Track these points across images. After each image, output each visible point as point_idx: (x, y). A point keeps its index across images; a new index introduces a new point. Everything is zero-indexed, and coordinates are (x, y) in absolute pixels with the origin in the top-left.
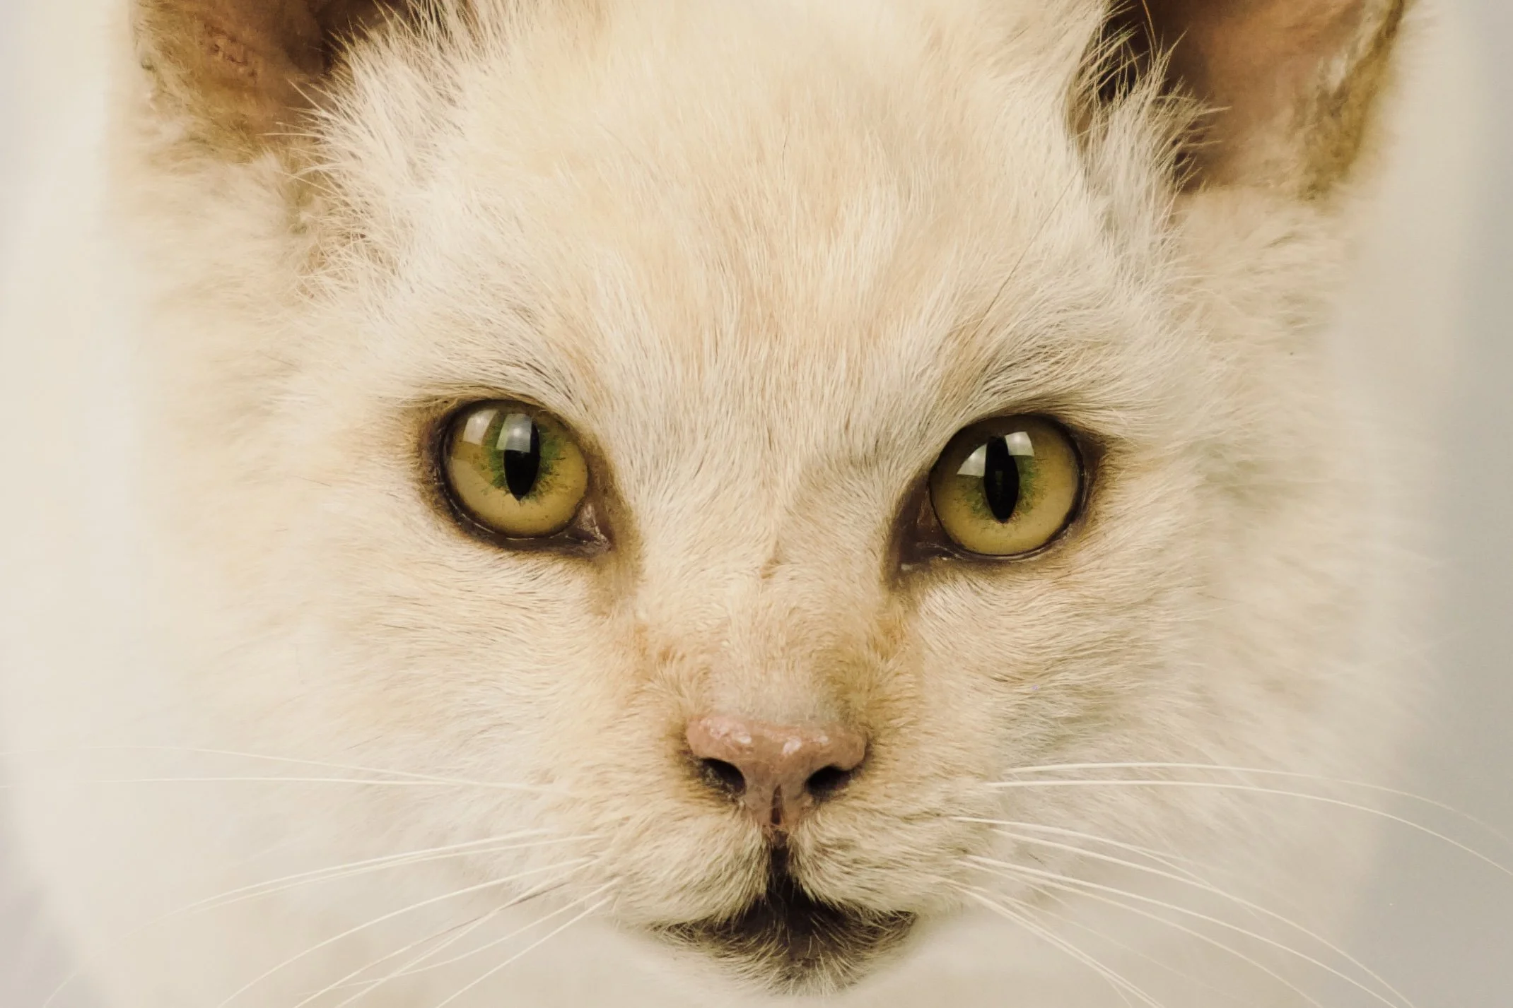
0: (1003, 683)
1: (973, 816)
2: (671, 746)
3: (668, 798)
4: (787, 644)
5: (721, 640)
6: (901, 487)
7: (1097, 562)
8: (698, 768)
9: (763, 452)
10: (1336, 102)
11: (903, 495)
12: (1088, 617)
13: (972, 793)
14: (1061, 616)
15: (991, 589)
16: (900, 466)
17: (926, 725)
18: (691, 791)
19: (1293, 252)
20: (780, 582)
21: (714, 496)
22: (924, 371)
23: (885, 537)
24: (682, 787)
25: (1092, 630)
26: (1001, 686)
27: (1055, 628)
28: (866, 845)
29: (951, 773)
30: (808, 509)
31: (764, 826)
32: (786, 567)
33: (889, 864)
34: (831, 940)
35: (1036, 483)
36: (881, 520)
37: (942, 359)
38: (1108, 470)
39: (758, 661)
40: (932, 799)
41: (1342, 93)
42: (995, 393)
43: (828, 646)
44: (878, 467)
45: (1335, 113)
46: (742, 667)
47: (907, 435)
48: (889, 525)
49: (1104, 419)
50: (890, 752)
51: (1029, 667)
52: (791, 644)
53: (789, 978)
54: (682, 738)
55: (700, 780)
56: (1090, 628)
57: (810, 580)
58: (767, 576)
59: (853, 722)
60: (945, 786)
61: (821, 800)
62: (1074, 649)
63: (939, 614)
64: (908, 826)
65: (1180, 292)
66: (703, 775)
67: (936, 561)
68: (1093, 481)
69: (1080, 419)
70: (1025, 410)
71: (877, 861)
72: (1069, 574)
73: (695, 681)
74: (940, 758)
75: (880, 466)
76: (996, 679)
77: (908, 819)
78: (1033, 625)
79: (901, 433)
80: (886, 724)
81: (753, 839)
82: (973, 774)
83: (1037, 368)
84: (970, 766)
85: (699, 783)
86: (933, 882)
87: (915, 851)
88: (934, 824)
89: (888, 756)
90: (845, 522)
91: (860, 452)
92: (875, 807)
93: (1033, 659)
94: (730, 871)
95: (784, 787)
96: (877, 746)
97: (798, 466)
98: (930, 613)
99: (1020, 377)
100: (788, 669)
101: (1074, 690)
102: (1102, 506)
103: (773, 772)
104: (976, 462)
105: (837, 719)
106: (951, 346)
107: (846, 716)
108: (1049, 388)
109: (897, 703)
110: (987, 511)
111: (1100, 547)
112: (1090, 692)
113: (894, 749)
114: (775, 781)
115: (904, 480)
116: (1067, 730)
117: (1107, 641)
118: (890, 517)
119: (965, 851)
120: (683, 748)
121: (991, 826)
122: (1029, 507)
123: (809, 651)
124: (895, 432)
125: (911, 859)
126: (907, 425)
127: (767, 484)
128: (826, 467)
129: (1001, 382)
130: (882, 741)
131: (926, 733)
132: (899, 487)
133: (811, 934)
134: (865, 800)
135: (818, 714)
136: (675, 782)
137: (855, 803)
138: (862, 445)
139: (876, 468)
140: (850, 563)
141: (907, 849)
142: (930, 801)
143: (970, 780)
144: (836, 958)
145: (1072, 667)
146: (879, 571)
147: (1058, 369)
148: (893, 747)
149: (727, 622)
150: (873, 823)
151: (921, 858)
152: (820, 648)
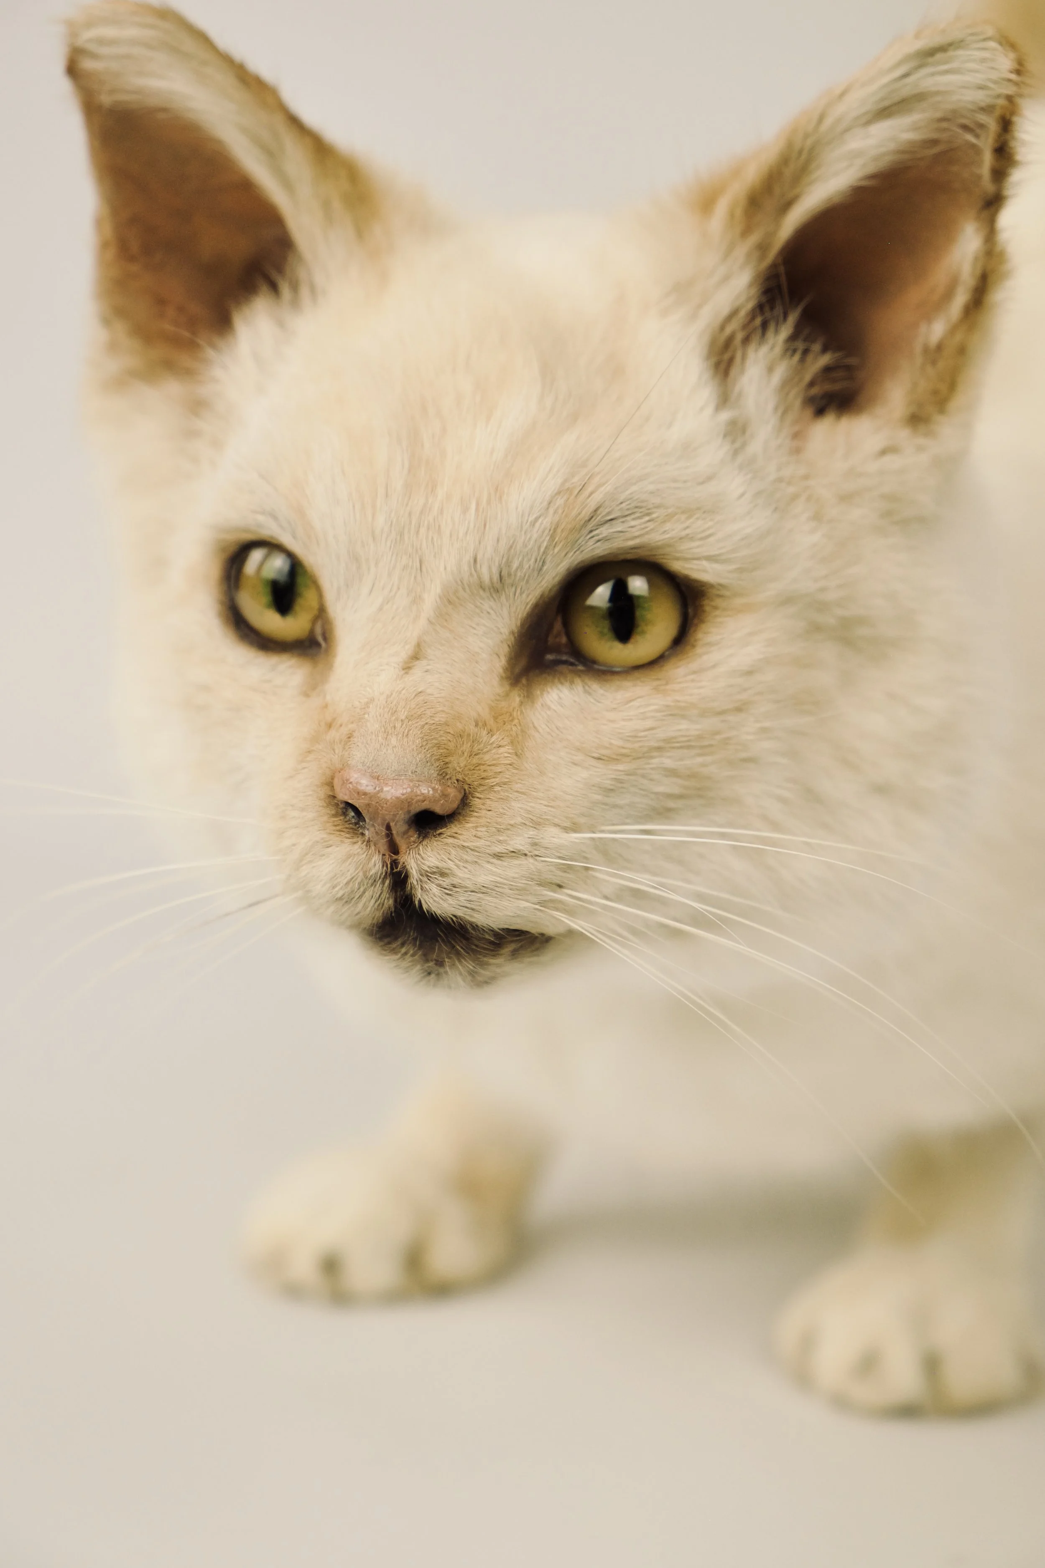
0: (600, 761)
1: (560, 858)
2: (323, 792)
3: (319, 830)
4: (407, 717)
5: (364, 714)
6: (525, 608)
7: (692, 677)
8: (341, 809)
9: (415, 577)
10: (934, 353)
11: (528, 614)
12: (683, 717)
13: (555, 840)
14: (659, 714)
15: (601, 691)
16: (524, 592)
17: (519, 785)
18: (336, 826)
19: (892, 462)
20: (417, 672)
21: (381, 609)
22: (537, 519)
23: (511, 645)
24: (328, 822)
25: (683, 727)
26: (594, 762)
27: (649, 723)
28: (460, 873)
29: (539, 824)
30: (446, 620)
31: (384, 855)
32: (424, 662)
33: (484, 890)
34: (454, 947)
35: (649, 616)
36: (507, 633)
37: (551, 511)
38: (707, 608)
39: (383, 729)
40: (519, 842)
41: (940, 347)
42: (599, 541)
43: (440, 721)
44: (505, 592)
45: (934, 363)
46: (372, 733)
47: (526, 566)
48: (515, 637)
49: (695, 567)
50: (483, 804)
51: (624, 751)
52: (409, 718)
53: (429, 974)
54: (330, 784)
55: (342, 818)
56: (684, 725)
57: (440, 673)
58: (407, 668)
59: (450, 778)
60: (532, 833)
61: (424, 838)
62: (668, 740)
63: (553, 707)
64: (499, 862)
65: (789, 483)
66: (345, 814)
67: (563, 668)
68: (696, 615)
69: (678, 566)
70: (629, 557)
71: (472, 888)
72: (667, 684)
73: (343, 743)
74: (529, 812)
75: (507, 590)
76: (594, 757)
77: (498, 856)
78: (631, 720)
79: (521, 566)
80: (483, 782)
81: (376, 864)
82: (559, 826)
83: (633, 523)
84: (556, 820)
85: (341, 820)
86: (522, 906)
87: (505, 881)
88: (523, 861)
89: (481, 806)
90: (475, 631)
91: (486, 579)
92: (465, 844)
93: (629, 745)
94: (362, 889)
95: (392, 824)
96: (475, 799)
97: (439, 590)
98: (545, 706)
99: (619, 529)
100: (403, 736)
101: (672, 773)
102: (700, 635)
103: (381, 812)
104: (601, 595)
105: (435, 775)
106: (560, 501)
107: (443, 775)
108: (644, 540)
109: (492, 768)
110: (610, 635)
111: (694, 665)
112: (689, 776)
113: (488, 802)
114: (384, 820)
115: (527, 604)
116: (671, 804)
117: (700, 737)
118: (516, 631)
119: (560, 886)
120: (331, 794)
121: (587, 869)
122: (643, 632)
123: (423, 723)
124: (515, 565)
125: (503, 888)
126: (526, 559)
127: (417, 600)
128: (460, 588)
129: (604, 531)
130: (478, 795)
131: (517, 792)
132: (523, 608)
133: (437, 941)
134: (458, 839)
135: (419, 770)
136: (325, 818)
137: (450, 840)
138: (487, 573)
139: (504, 593)
140: (477, 662)
141: (498, 879)
142: (516, 843)
143: (554, 831)
144: (460, 961)
145: (668, 754)
146: (501, 671)
147: (651, 525)
148: (488, 800)
149: (372, 700)
150: (465, 857)
151: (511, 887)
152: (433, 722)
